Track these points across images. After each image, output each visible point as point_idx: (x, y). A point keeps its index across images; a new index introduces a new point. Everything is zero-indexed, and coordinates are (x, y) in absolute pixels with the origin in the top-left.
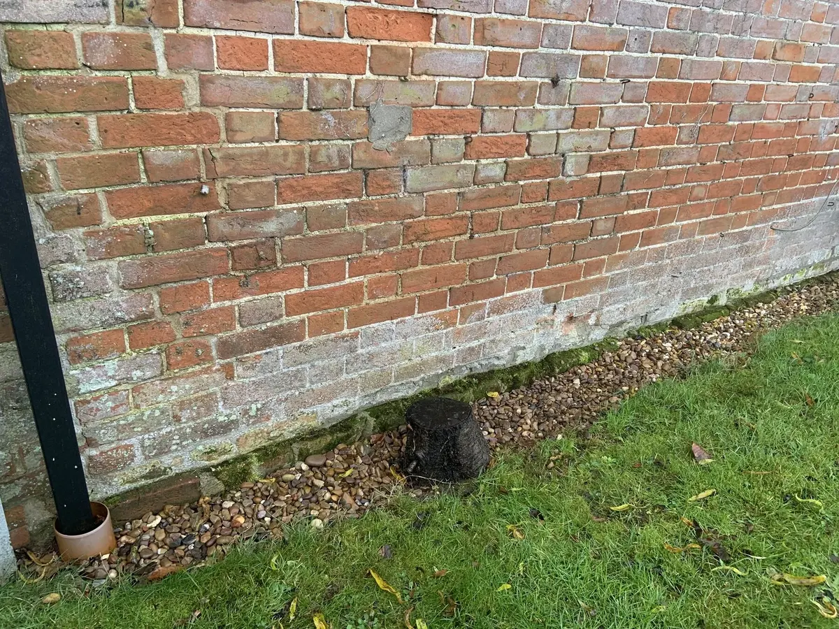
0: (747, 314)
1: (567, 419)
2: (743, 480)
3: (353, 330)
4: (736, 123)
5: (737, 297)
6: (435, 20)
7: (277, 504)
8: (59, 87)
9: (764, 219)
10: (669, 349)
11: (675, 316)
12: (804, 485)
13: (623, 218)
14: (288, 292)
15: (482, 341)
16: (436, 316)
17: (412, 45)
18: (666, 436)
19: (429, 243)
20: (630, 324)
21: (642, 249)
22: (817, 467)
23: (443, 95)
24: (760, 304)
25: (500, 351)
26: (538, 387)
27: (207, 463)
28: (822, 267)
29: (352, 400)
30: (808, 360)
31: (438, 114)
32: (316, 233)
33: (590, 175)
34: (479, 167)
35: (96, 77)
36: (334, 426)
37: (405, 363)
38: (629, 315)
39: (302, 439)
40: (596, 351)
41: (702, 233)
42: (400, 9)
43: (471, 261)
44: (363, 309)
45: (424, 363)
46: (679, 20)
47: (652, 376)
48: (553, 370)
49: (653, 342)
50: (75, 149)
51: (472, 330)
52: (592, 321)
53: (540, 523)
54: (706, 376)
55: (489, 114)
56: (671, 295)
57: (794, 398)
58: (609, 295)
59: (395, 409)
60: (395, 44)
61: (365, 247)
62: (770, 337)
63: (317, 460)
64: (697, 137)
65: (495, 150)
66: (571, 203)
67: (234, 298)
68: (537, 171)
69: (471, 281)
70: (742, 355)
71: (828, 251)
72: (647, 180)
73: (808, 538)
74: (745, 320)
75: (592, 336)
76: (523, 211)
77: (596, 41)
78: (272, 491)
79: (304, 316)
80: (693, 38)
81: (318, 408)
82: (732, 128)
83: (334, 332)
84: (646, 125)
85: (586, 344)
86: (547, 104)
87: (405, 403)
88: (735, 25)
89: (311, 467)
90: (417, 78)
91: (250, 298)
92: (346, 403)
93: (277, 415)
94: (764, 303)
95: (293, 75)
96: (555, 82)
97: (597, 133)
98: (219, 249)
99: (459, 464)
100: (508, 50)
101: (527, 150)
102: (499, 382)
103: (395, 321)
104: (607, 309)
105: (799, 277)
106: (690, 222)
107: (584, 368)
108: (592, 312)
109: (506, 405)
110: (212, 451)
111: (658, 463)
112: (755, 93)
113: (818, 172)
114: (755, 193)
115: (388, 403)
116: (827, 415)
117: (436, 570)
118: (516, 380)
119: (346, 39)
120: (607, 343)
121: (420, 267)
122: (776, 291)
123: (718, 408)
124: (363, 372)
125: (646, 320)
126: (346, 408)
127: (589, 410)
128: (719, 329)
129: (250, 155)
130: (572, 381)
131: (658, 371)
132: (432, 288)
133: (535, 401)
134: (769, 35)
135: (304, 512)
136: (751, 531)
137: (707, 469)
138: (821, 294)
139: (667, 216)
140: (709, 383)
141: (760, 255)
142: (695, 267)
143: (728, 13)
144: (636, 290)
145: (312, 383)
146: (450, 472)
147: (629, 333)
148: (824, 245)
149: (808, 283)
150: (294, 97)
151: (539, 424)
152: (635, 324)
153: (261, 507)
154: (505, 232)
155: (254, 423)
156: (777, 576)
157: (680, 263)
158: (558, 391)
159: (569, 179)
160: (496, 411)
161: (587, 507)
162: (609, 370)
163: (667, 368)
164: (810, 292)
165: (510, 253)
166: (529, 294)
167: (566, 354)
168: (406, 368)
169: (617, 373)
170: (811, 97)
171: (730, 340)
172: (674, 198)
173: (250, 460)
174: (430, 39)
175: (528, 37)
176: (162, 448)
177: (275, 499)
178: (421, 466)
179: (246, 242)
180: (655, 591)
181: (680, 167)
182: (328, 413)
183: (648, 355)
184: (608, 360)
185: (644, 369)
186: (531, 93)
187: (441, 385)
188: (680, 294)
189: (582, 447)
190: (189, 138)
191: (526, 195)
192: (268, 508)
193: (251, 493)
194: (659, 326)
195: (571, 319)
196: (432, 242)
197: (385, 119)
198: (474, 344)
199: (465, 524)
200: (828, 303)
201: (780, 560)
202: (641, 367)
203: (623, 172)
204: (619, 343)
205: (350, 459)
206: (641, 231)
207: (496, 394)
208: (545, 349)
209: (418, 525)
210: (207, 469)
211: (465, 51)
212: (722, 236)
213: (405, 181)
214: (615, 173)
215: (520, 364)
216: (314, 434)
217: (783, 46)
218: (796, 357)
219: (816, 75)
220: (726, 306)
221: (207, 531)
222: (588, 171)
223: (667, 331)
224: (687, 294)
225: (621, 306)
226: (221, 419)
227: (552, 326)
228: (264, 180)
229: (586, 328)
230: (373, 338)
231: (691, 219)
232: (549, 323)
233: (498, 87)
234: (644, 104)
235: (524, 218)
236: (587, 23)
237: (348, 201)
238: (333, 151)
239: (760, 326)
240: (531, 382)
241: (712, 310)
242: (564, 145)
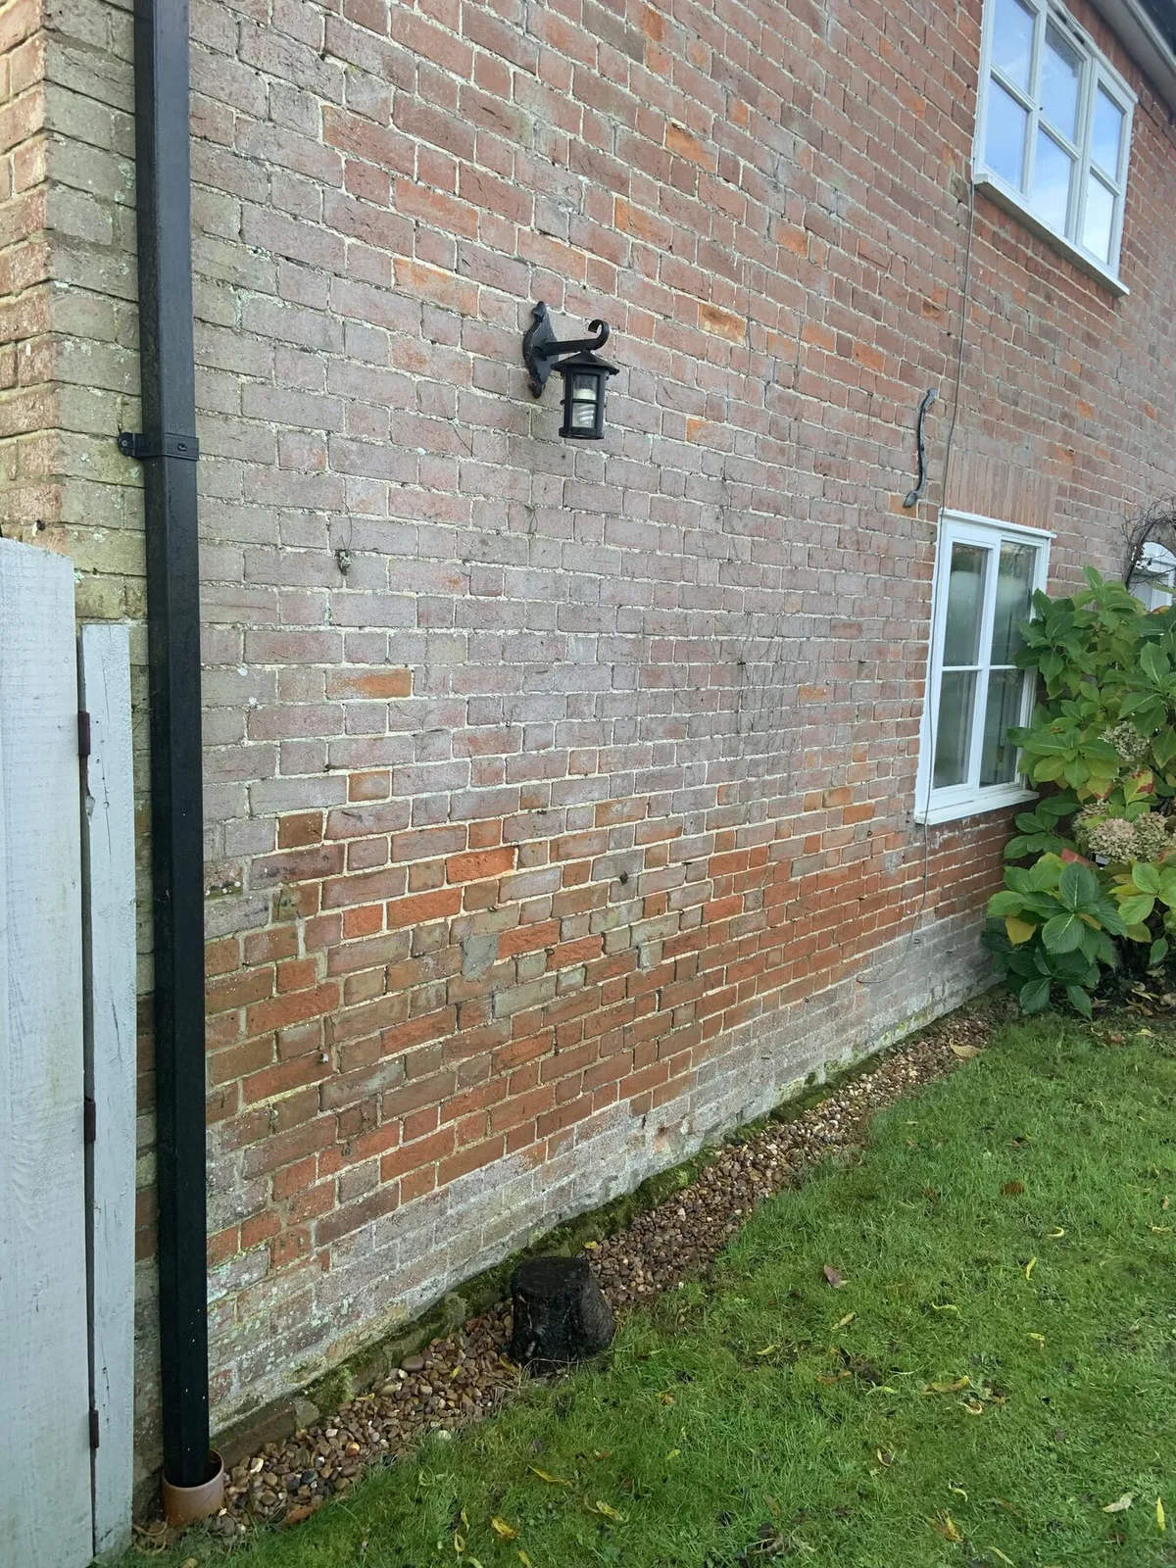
0: (851, 1092)
1: (683, 1263)
2: (880, 1297)
3: (443, 1187)
4: (799, 878)
5: (836, 1070)
6: (517, 850)
7: (387, 1422)
8: (223, 988)
9: (847, 973)
10: (775, 1152)
11: (772, 1106)
12: (938, 1291)
13: (703, 1001)
14: (384, 1154)
15: (572, 1176)
16: (523, 1153)
17: (498, 877)
18: (795, 1262)
19: (516, 1069)
20: (726, 1126)
21: (727, 1032)
22: (948, 1271)
23: (526, 915)
24: (864, 1076)
25: (591, 1186)
26: (639, 1227)
27: (296, 1385)
28: (925, 1015)
29: (440, 1278)
30: (925, 1145)
31: (521, 933)
32: (414, 1080)
33: (665, 962)
34: (561, 977)
35: (251, 973)
36: (422, 1316)
37: (494, 1220)
38: (723, 1114)
39: (393, 1339)
40: (694, 1166)
41: (785, 1001)
42: (489, 849)
43: (557, 1080)
44: (454, 1159)
45: (514, 1216)
46: (728, 796)
47: (764, 1190)
48: (651, 1201)
49: (755, 1147)
50: (227, 1043)
51: (561, 1165)
52: (684, 1130)
53: (690, 1385)
54: (822, 1182)
55: (566, 923)
56: (764, 1083)
57: (916, 1195)
58: (700, 1094)
59: (485, 1283)
60: (485, 879)
61: (457, 1086)
62: (881, 1122)
63: (416, 1362)
64: (764, 899)
65: (573, 956)
66: (649, 995)
67: (336, 1170)
68: (615, 969)
69: (559, 1104)
70: (855, 1147)
71: (927, 995)
72: (722, 955)
73: (949, 1346)
74: (850, 1100)
75: (687, 1149)
76: (604, 1014)
77: (657, 833)
78: (376, 1409)
79: (398, 1178)
80: (743, 808)
81: (406, 1295)
82: (795, 884)
83: (425, 1193)
84: (712, 900)
85: (682, 1160)
86: (618, 901)
87: (496, 1273)
88: (781, 787)
89: (409, 1373)
90: (503, 905)
91: (349, 1167)
92: (435, 1284)
93: (367, 1311)
94: (869, 1074)
95: (401, 930)
96: (624, 879)
97: (667, 919)
98: (329, 1117)
99: (586, 1335)
100: (580, 860)
101: (603, 950)
102: (596, 1227)
103: (484, 1168)
104: (700, 1111)
105: (901, 1033)
106: (771, 991)
107: (685, 1193)
108: (683, 1118)
109: (610, 1256)
110: (303, 1368)
111: (793, 1295)
112: (812, 844)
113: (895, 909)
114: (833, 946)
115: (476, 1277)
116: (951, 1211)
117: (597, 1453)
118: (613, 1221)
119: (446, 887)
120: (705, 1154)
121: (508, 1098)
122: (878, 1056)
123: (842, 1220)
124: (451, 1239)
125: (742, 1118)
126: (435, 1290)
127: (704, 1246)
128: (824, 1117)
129: (363, 1014)
130: (676, 1213)
131: (768, 1183)
132: (521, 1120)
133: (640, 1246)
134: (816, 786)
135: (422, 1426)
136: (897, 1350)
137: (843, 1292)
138: (930, 1053)
139: (746, 990)
140: (826, 1190)
141: (852, 1015)
142: (784, 1044)
143: (772, 777)
144: (726, 1081)
145: (402, 1262)
146: (574, 1349)
147: (725, 1138)
148: (921, 989)
149: (912, 1039)
150: (402, 950)
151: (653, 1274)
152: (731, 1125)
153: (371, 1430)
154: (589, 1041)
155: (345, 1324)
156: (926, 1387)
157: (768, 1040)
158: (663, 1229)
159: (645, 971)
160: (599, 1266)
161: (733, 1358)
162: (714, 1191)
163: (778, 1177)
164: (918, 1052)
165: (595, 1064)
166: (617, 1107)
167: (663, 1177)
168: (496, 1227)
169: (724, 1194)
170: (870, 834)
171: (839, 1129)
172: (750, 970)
173: (342, 1374)
174: (512, 867)
175: (596, 844)
176: (257, 1371)
177: (383, 1417)
178: (542, 1347)
179: (352, 1105)
180: (818, 1424)
181: (750, 935)
182: (419, 1301)
183: (754, 1164)
184: (710, 1177)
185: (753, 1183)
186: (604, 894)
187: (531, 1242)
188: (774, 1079)
189: (710, 1292)
190: (315, 1009)
191: (606, 996)
192: (380, 1429)
193: (352, 1415)
194: (756, 1122)
195: (662, 1131)
196: (519, 1067)
197: (476, 950)
198: (565, 1181)
199: (612, 1400)
200: (938, 1064)
201: (927, 1372)
202: (748, 1181)
203: (696, 952)
204: (719, 1153)
205: (451, 1355)
206: (722, 1012)
207: (594, 1243)
208: (638, 1175)
209: (562, 1413)
210: (298, 1393)
211: (544, 870)
212: (807, 1001)
213: (493, 1007)
214: (689, 954)
215: (615, 1200)
216: (404, 1330)
217: (831, 793)
218: (912, 1144)
219: (870, 812)
220: (828, 1085)
221: (323, 1465)
222: (663, 958)
223: (768, 1128)
224: (783, 1075)
225: (713, 1104)
226: (315, 1323)
227: (643, 1144)
228: (372, 1036)
229: (679, 1141)
230: (462, 1194)
231: (771, 988)
232: (638, 1141)
233: (573, 896)
234: (707, 879)
235: (606, 1022)
236: (647, 819)
237: (441, 1039)
238: (432, 992)
239: (869, 1106)
240: (630, 1221)
241: (812, 1093)
242: (638, 937)
